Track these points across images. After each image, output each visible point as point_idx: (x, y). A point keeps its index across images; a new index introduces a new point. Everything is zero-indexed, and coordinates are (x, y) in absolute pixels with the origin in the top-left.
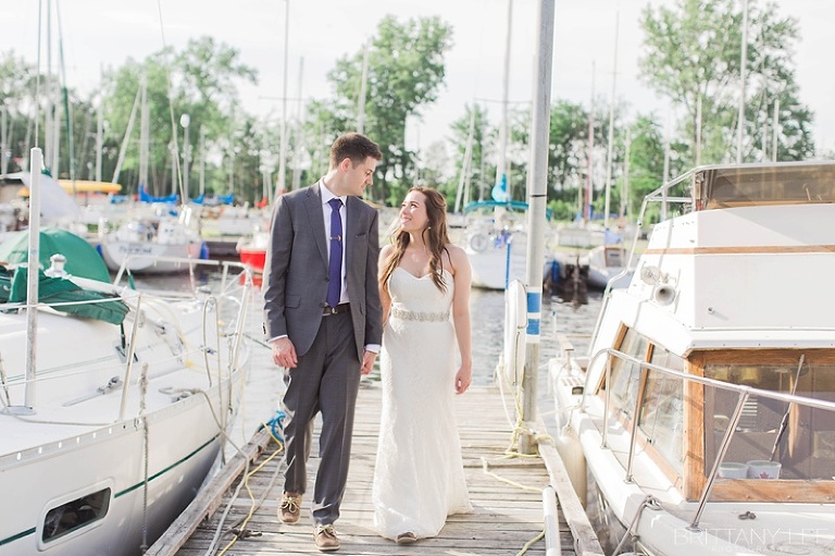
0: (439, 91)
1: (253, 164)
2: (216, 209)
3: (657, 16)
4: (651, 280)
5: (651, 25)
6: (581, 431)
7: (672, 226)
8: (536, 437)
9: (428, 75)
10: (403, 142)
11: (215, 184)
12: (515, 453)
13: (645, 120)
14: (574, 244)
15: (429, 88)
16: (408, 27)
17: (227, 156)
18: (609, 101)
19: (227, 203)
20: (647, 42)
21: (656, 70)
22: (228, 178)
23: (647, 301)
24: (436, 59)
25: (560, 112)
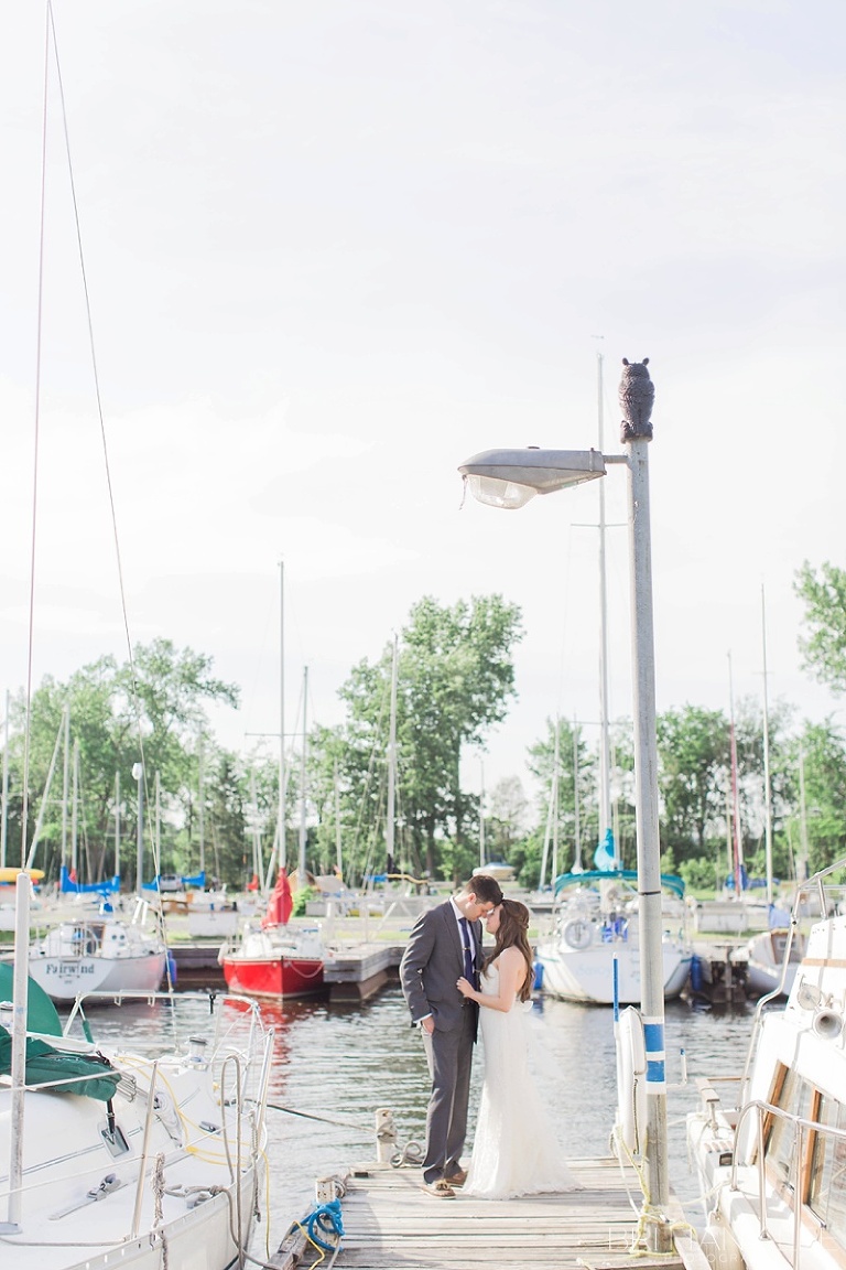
0: (506, 704)
1: (233, 825)
2: (180, 897)
3: (821, 578)
4: (809, 1004)
5: (813, 591)
6: (734, 1215)
7: (832, 928)
8: (671, 1227)
9: (489, 680)
10: (456, 781)
11: (176, 857)
12: (643, 1251)
13: (818, 730)
14: (723, 928)
15: (491, 701)
16: (454, 612)
17: (193, 813)
18: (762, 706)
19: (197, 887)
20: (809, 617)
21: (827, 656)
22: (197, 849)
23: (807, 1031)
24: (500, 657)
25: (692, 725)
